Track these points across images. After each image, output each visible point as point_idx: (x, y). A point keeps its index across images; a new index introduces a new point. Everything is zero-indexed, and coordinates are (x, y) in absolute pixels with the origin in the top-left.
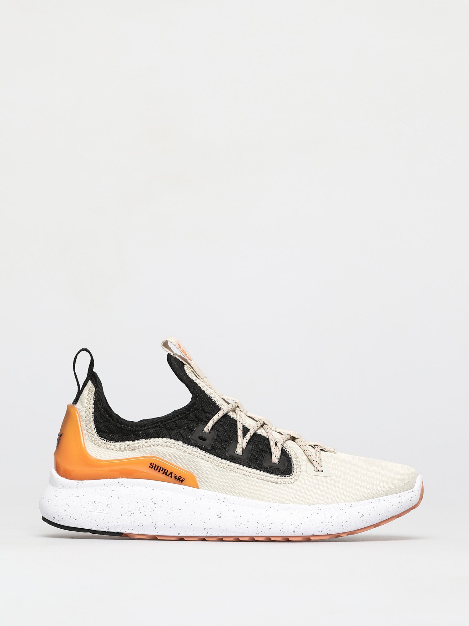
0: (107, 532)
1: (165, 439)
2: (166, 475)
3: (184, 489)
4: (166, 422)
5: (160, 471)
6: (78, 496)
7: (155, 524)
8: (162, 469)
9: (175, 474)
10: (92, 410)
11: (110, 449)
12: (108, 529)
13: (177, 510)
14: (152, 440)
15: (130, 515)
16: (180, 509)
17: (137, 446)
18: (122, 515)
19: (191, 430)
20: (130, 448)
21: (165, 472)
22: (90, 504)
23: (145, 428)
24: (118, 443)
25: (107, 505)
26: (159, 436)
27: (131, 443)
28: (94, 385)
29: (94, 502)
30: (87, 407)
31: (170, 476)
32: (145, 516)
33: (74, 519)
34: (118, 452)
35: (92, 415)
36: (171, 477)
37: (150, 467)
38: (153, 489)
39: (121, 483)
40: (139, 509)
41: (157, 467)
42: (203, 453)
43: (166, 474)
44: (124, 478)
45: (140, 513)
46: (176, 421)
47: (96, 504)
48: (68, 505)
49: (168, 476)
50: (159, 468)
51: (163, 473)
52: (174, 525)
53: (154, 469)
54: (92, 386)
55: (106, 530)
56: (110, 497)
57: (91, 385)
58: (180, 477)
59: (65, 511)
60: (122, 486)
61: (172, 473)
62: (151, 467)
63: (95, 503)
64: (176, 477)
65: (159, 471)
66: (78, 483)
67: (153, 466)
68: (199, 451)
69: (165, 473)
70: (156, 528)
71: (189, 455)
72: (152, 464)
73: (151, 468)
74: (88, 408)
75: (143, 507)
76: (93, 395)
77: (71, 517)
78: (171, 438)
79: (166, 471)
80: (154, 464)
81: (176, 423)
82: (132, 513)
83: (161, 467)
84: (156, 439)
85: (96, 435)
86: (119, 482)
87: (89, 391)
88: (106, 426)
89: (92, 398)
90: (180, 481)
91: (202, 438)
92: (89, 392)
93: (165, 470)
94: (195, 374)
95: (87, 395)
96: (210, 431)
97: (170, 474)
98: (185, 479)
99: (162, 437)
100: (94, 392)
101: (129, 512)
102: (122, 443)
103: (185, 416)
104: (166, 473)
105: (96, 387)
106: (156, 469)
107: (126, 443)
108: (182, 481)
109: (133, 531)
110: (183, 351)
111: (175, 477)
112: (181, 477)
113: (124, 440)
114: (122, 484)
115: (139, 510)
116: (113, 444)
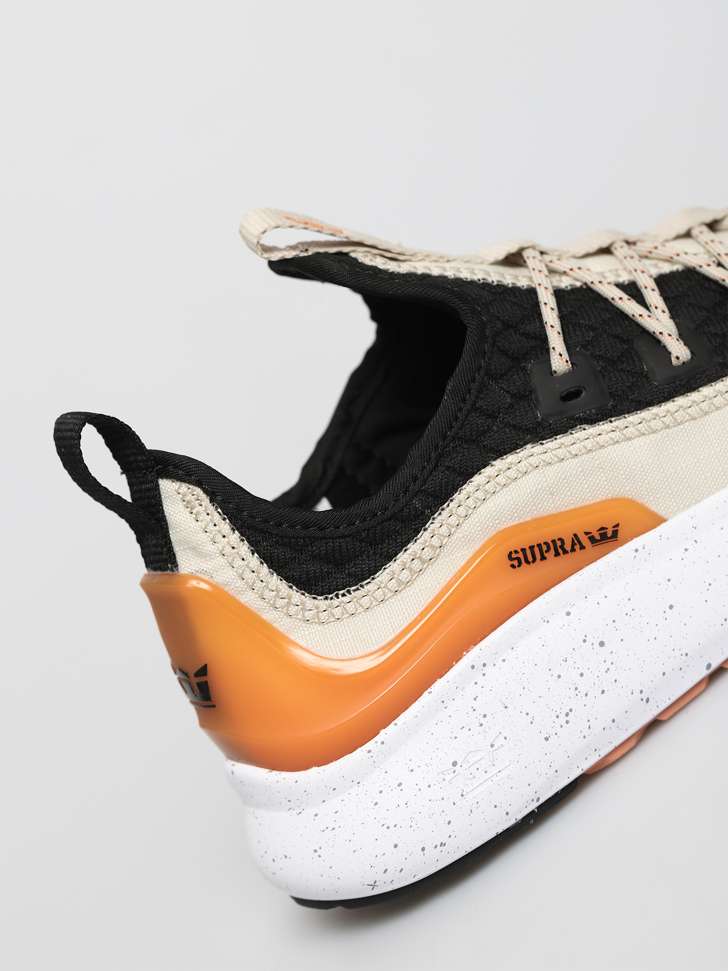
0: (539, 807)
1: (488, 471)
2: (567, 552)
3: (637, 551)
4: (452, 427)
5: (546, 555)
6: (400, 785)
7: (641, 692)
8: (545, 548)
9: (586, 533)
10: (244, 548)
11: (375, 603)
12: (538, 800)
13: (665, 615)
14: (458, 497)
15: (567, 722)
16: (671, 607)
17: (435, 541)
18: (547, 739)
19: (525, 396)
20: (423, 562)
21: (558, 547)
22: (448, 778)
23: (418, 482)
24: (382, 576)
25: (492, 746)
26: (467, 475)
27: (413, 548)
28: (190, 483)
29: (455, 764)
30: (223, 550)
31: (577, 547)
32: (603, 692)
33: (436, 847)
34: (399, 596)
35: (254, 560)
36: (582, 547)
37: (513, 566)
38: (568, 614)
39: (479, 664)
40: (576, 689)
41: (528, 552)
42: (604, 427)
43: (565, 552)
44: (475, 645)
45: (586, 695)
46: (475, 404)
47: (464, 765)
48: (392, 827)
49: (573, 550)
50: (537, 550)
51: (555, 556)
52: (687, 655)
53: (527, 562)
54: (184, 487)
55: (533, 806)
56: (483, 721)
57: (179, 488)
58: (602, 528)
59: (396, 846)
60: (486, 670)
61: (575, 535)
62: (516, 563)
63: (458, 765)
64: (593, 536)
65: (543, 558)
66: (369, 752)
67: (518, 559)
68: (592, 430)
69: (560, 551)
70: (648, 700)
71: (577, 460)
72: (514, 555)
73: (519, 566)
74: (228, 549)
75: (582, 675)
76: (211, 508)
77: (423, 849)
78: (500, 453)
79: (559, 543)
80: (516, 552)
81: (478, 409)
82: (567, 715)
83: (539, 545)
84: (468, 488)
85: (308, 600)
86: (473, 667)
87: (188, 505)
88: (314, 557)
89: (217, 517)
90: (611, 538)
91: (568, 393)
92: (192, 508)
93: (554, 541)
94: (389, 255)
95: (194, 522)
96: (570, 360)
97: (573, 544)
98: (617, 525)
99: (477, 470)
100: (208, 500)
101: (558, 717)
102: (393, 567)
103: (486, 374)
104: (562, 547)
105: (199, 484)
106: (530, 559)
107: (402, 557)
108: (615, 534)
109: (598, 752)
110: (306, 225)
111: (592, 540)
112: (607, 529)
113: (390, 557)
114: (484, 665)
115: (577, 692)
116: (370, 587)
